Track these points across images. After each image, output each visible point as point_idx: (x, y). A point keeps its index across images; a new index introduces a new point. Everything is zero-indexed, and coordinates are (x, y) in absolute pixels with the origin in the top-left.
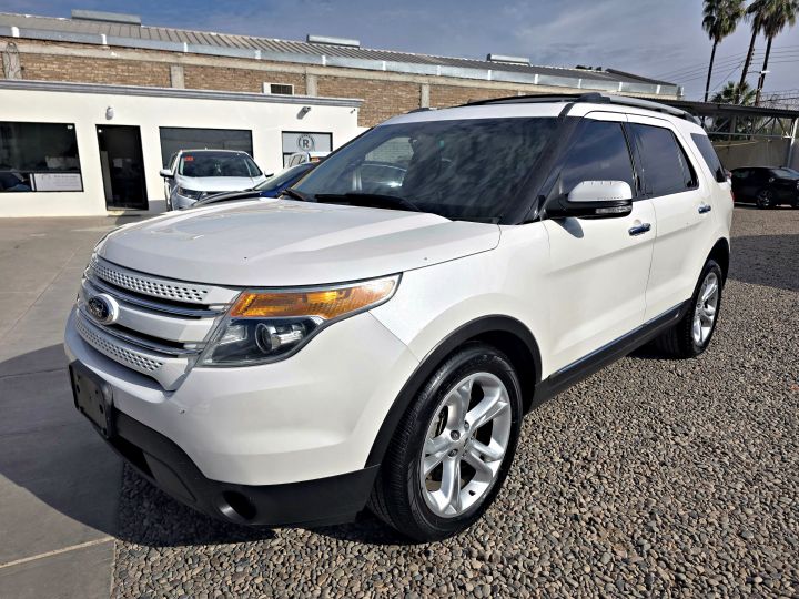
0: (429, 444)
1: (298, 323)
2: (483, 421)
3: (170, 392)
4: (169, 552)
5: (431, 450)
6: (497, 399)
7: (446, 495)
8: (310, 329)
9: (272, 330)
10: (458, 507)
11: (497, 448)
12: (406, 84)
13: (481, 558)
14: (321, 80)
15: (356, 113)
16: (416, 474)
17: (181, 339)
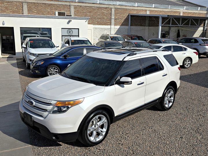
0: (89, 128)
1: (66, 107)
2: (101, 124)
3: (45, 118)
4: (42, 148)
5: (90, 129)
6: (104, 120)
7: (93, 138)
8: (68, 108)
9: (62, 108)
10: (96, 140)
11: (105, 130)
12: (106, 8)
13: (99, 149)
14: (75, 7)
15: (87, 22)
16: (87, 133)
17: (47, 109)
